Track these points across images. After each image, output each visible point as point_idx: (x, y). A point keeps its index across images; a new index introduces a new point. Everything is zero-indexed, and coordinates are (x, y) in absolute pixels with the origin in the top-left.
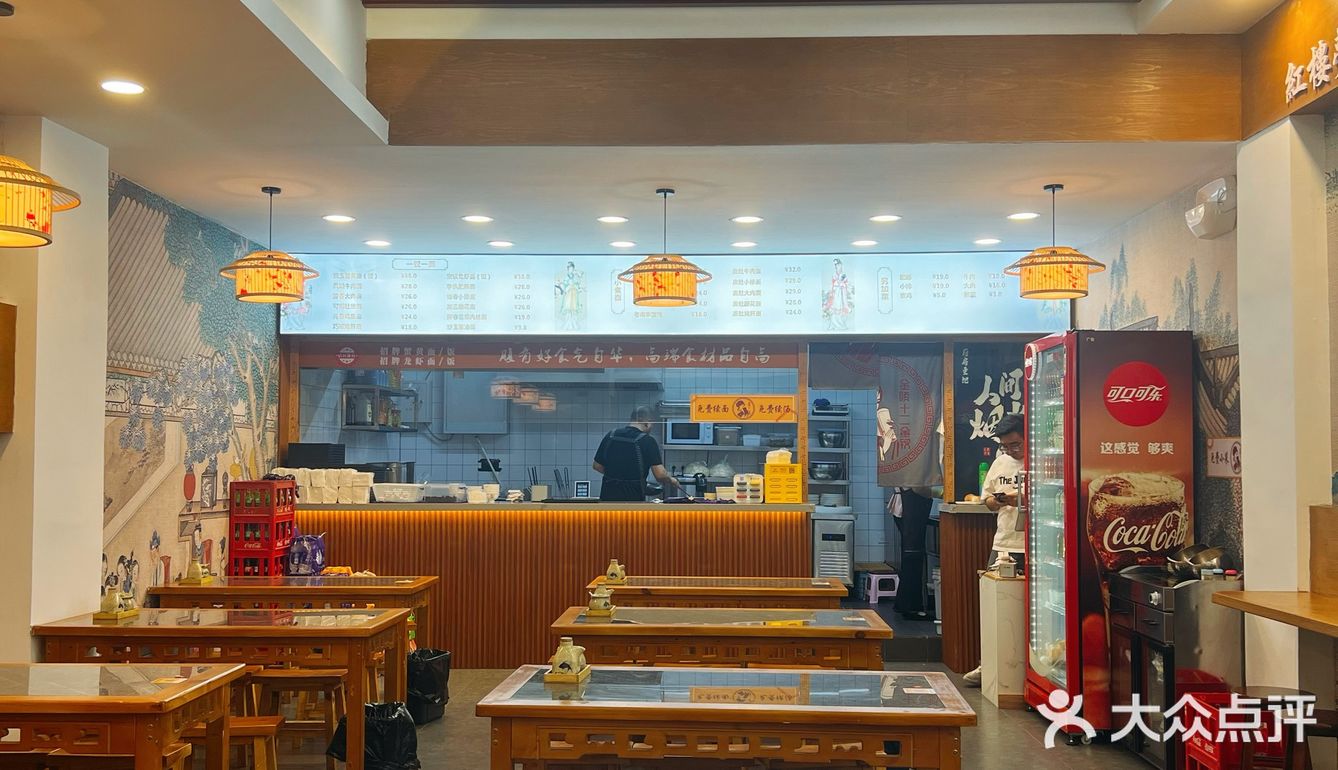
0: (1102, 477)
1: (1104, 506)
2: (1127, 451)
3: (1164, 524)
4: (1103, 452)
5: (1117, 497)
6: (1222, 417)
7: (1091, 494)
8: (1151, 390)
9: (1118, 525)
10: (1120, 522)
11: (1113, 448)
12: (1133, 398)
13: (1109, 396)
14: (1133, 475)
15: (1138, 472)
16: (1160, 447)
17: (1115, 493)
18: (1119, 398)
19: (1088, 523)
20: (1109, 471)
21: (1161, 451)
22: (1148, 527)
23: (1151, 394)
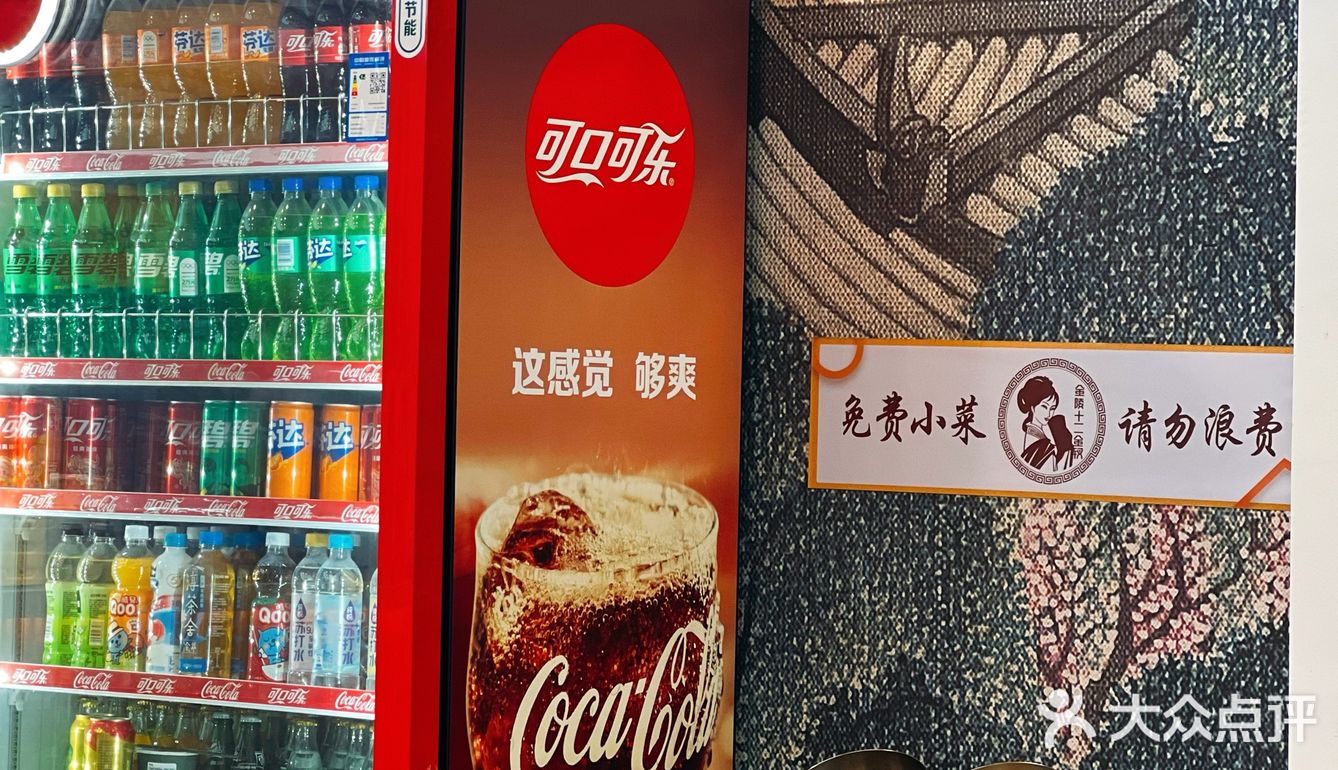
0: (515, 490)
1: (515, 611)
2: (583, 386)
3: (665, 679)
4: (518, 388)
5: (552, 577)
6: (932, 261)
7: (483, 562)
8: (652, 140)
9: (550, 689)
10: (554, 675)
11: (544, 373)
12: (605, 172)
13: (540, 156)
14: (595, 482)
15: (608, 471)
16: (665, 372)
17: (545, 558)
18: (566, 169)
19: (471, 685)
20: (532, 466)
21: (667, 388)
22: (626, 689)
23: (649, 161)
